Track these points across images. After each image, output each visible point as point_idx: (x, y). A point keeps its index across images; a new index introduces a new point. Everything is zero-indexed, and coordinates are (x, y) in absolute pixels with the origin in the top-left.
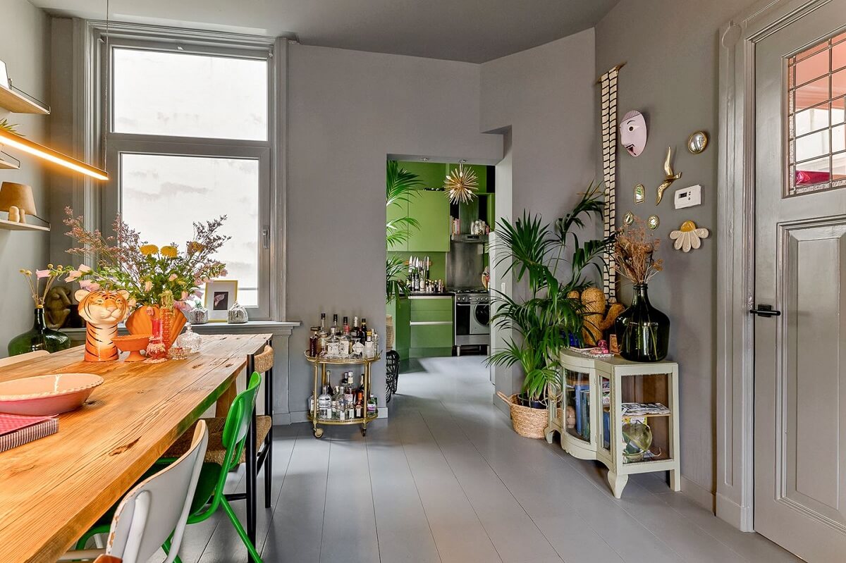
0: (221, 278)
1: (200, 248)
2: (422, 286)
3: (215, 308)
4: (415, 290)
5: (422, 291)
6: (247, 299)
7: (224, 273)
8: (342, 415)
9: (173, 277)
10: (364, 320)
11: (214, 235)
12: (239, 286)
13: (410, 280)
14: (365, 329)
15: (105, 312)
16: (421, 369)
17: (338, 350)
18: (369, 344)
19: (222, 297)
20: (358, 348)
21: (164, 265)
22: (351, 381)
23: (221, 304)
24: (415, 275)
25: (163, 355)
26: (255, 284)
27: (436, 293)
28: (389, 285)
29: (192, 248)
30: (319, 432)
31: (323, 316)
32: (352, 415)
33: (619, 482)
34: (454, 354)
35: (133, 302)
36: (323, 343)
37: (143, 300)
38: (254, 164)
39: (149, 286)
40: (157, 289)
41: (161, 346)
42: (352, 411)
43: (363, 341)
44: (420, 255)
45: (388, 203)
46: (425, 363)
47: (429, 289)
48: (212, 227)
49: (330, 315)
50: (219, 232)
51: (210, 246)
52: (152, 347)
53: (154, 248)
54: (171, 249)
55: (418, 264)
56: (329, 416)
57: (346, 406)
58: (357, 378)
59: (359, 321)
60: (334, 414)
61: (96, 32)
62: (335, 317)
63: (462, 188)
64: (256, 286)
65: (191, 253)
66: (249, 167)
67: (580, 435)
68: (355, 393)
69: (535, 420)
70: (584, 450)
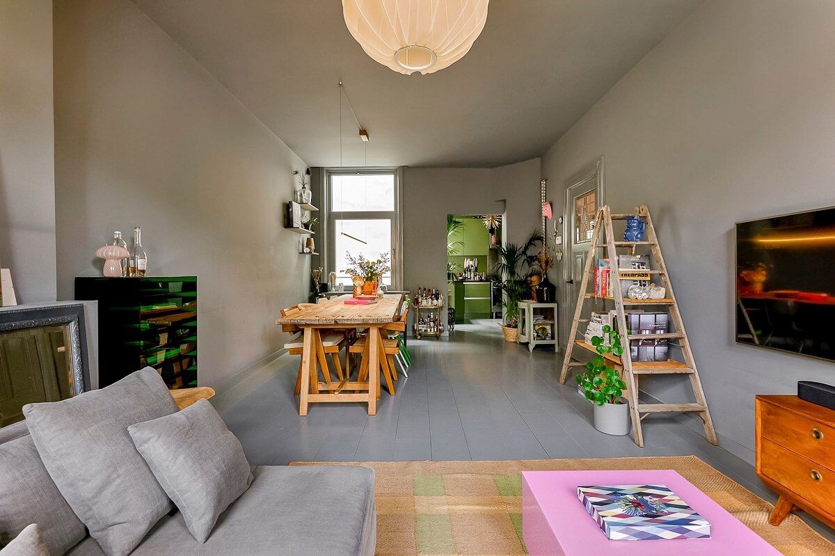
1: (381, 262)
2: (472, 276)
4: (468, 279)
5: (472, 279)
8: (429, 330)
9: (375, 272)
10: (437, 291)
13: (465, 273)
14: (438, 294)
16: (470, 323)
17: (426, 303)
18: (440, 301)
20: (435, 302)
21: (371, 268)
22: (432, 316)
24: (468, 270)
27: (481, 281)
28: (449, 274)
29: (379, 261)
30: (419, 337)
31: (420, 289)
32: (433, 331)
33: (531, 347)
34: (492, 318)
35: (364, 280)
36: (420, 300)
37: (366, 279)
38: (389, 221)
39: (370, 275)
42: (432, 329)
43: (437, 299)
44: (472, 258)
45: (450, 234)
46: (472, 321)
47: (477, 278)
48: (386, 255)
49: (422, 288)
51: (385, 261)
55: (471, 263)
56: (423, 331)
57: (430, 327)
58: (435, 317)
59: (435, 291)
60: (425, 330)
61: (327, 171)
62: (425, 289)
63: (492, 220)
64: (390, 276)
65: (378, 264)
66: (387, 223)
67: (523, 334)
68: (434, 322)
69: (512, 334)
70: (524, 339)
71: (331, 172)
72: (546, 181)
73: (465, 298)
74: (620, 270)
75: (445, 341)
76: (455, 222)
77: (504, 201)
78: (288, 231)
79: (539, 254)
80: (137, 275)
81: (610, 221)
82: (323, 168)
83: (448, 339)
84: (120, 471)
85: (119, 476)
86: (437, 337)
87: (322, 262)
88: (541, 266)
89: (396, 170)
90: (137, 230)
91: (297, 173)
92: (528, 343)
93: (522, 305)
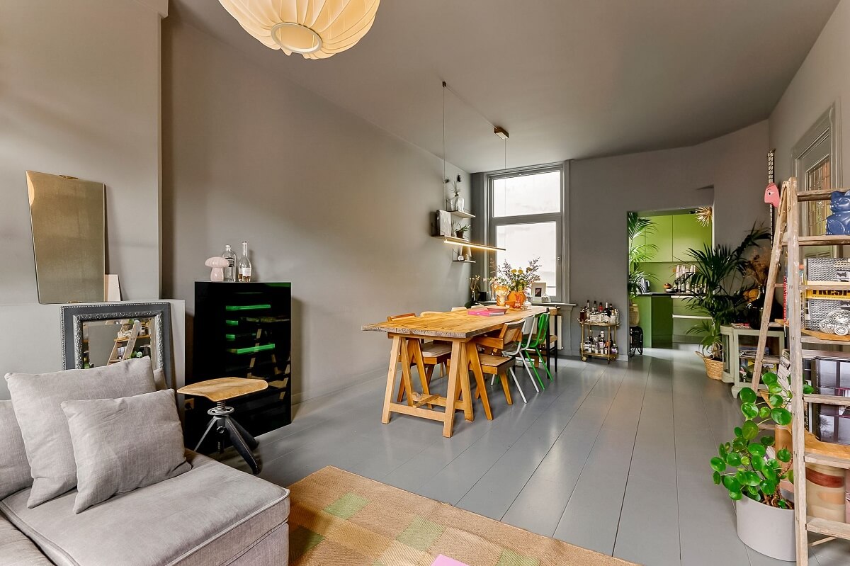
0: (538, 282)
1: (531, 270)
2: (688, 288)
3: (536, 296)
4: (681, 291)
5: (687, 292)
6: (551, 292)
7: (539, 280)
8: (596, 351)
9: (521, 281)
10: (611, 305)
11: (535, 265)
12: (547, 285)
13: (677, 284)
14: (611, 309)
15: (503, 292)
17: (597, 319)
18: (613, 317)
19: (539, 290)
20: (606, 318)
21: (518, 276)
22: (602, 336)
23: (539, 294)
24: (681, 280)
25: (519, 307)
26: (554, 284)
29: (528, 269)
30: (585, 358)
31: (588, 301)
33: (735, 391)
35: (510, 290)
36: (588, 315)
37: (512, 289)
38: (554, 224)
39: (514, 284)
40: (517, 285)
41: (519, 305)
42: (602, 351)
43: (609, 315)
45: (635, 236)
47: (696, 291)
48: (535, 262)
49: (592, 301)
50: (537, 264)
51: (534, 269)
52: (516, 305)
53: (515, 271)
54: (521, 271)
55: (686, 271)
56: (590, 352)
57: (599, 348)
59: (608, 305)
60: (592, 351)
61: (488, 175)
62: (595, 302)
63: (709, 214)
64: (555, 285)
65: (527, 272)
66: (552, 226)
67: (727, 371)
68: (604, 342)
69: (716, 369)
70: (728, 379)
71: (492, 177)
72: (774, 152)
73: (674, 316)
74: (810, 283)
75: (623, 368)
76: (640, 220)
77: (712, 187)
78: (435, 239)
79: (755, 259)
80: (243, 281)
81: (795, 203)
82: (483, 173)
83: (627, 364)
84: (54, 436)
85: (52, 440)
86: (611, 361)
87: (481, 271)
88: (757, 276)
89: (562, 165)
90: (244, 244)
91: (448, 181)
92: (732, 384)
93: (725, 330)
